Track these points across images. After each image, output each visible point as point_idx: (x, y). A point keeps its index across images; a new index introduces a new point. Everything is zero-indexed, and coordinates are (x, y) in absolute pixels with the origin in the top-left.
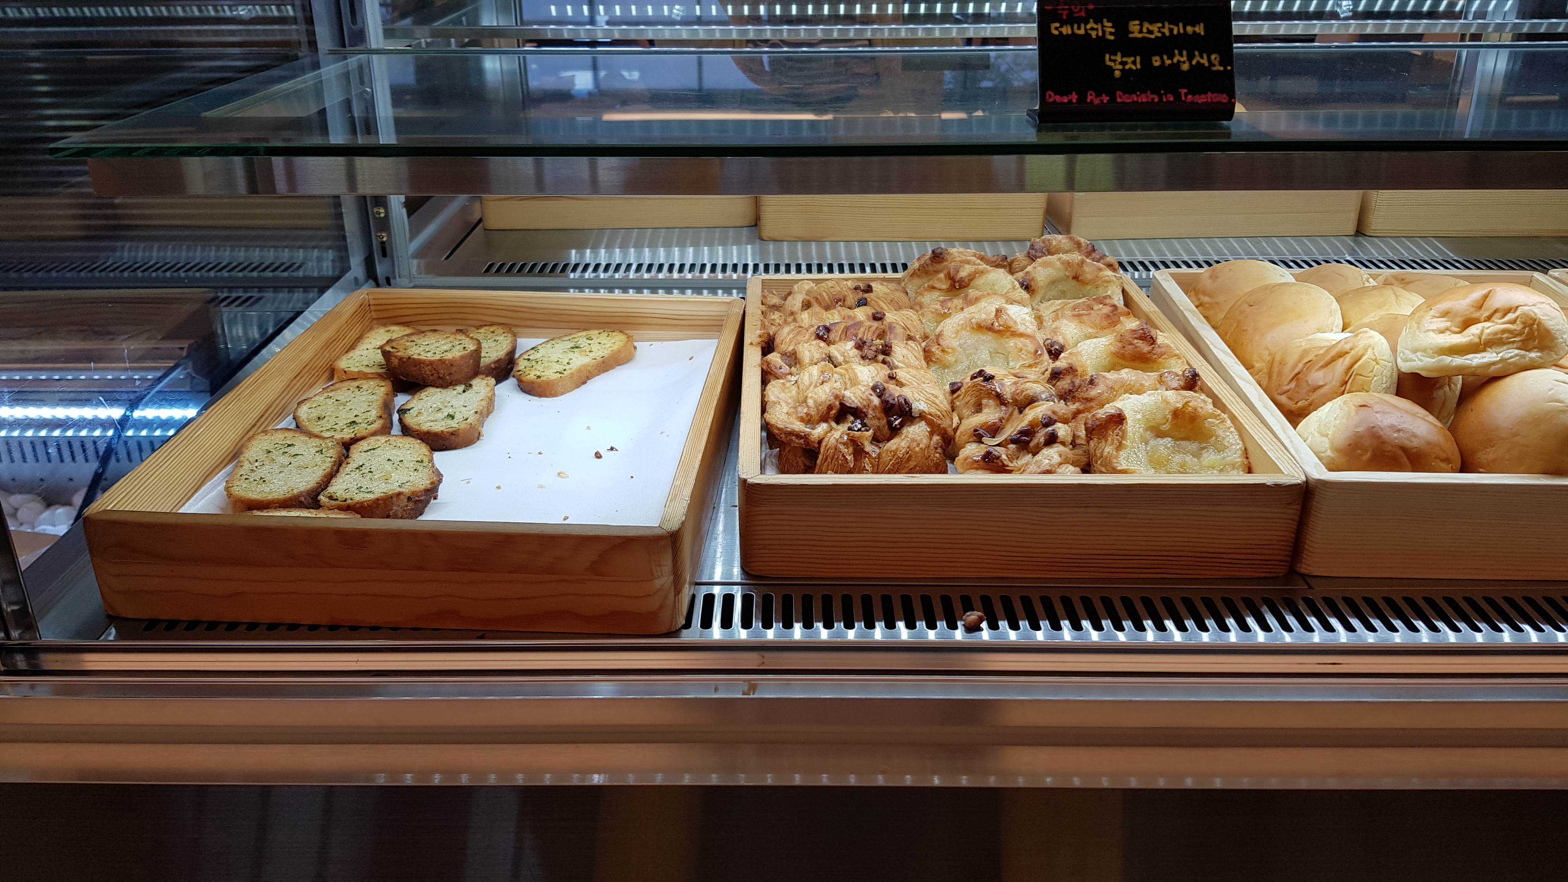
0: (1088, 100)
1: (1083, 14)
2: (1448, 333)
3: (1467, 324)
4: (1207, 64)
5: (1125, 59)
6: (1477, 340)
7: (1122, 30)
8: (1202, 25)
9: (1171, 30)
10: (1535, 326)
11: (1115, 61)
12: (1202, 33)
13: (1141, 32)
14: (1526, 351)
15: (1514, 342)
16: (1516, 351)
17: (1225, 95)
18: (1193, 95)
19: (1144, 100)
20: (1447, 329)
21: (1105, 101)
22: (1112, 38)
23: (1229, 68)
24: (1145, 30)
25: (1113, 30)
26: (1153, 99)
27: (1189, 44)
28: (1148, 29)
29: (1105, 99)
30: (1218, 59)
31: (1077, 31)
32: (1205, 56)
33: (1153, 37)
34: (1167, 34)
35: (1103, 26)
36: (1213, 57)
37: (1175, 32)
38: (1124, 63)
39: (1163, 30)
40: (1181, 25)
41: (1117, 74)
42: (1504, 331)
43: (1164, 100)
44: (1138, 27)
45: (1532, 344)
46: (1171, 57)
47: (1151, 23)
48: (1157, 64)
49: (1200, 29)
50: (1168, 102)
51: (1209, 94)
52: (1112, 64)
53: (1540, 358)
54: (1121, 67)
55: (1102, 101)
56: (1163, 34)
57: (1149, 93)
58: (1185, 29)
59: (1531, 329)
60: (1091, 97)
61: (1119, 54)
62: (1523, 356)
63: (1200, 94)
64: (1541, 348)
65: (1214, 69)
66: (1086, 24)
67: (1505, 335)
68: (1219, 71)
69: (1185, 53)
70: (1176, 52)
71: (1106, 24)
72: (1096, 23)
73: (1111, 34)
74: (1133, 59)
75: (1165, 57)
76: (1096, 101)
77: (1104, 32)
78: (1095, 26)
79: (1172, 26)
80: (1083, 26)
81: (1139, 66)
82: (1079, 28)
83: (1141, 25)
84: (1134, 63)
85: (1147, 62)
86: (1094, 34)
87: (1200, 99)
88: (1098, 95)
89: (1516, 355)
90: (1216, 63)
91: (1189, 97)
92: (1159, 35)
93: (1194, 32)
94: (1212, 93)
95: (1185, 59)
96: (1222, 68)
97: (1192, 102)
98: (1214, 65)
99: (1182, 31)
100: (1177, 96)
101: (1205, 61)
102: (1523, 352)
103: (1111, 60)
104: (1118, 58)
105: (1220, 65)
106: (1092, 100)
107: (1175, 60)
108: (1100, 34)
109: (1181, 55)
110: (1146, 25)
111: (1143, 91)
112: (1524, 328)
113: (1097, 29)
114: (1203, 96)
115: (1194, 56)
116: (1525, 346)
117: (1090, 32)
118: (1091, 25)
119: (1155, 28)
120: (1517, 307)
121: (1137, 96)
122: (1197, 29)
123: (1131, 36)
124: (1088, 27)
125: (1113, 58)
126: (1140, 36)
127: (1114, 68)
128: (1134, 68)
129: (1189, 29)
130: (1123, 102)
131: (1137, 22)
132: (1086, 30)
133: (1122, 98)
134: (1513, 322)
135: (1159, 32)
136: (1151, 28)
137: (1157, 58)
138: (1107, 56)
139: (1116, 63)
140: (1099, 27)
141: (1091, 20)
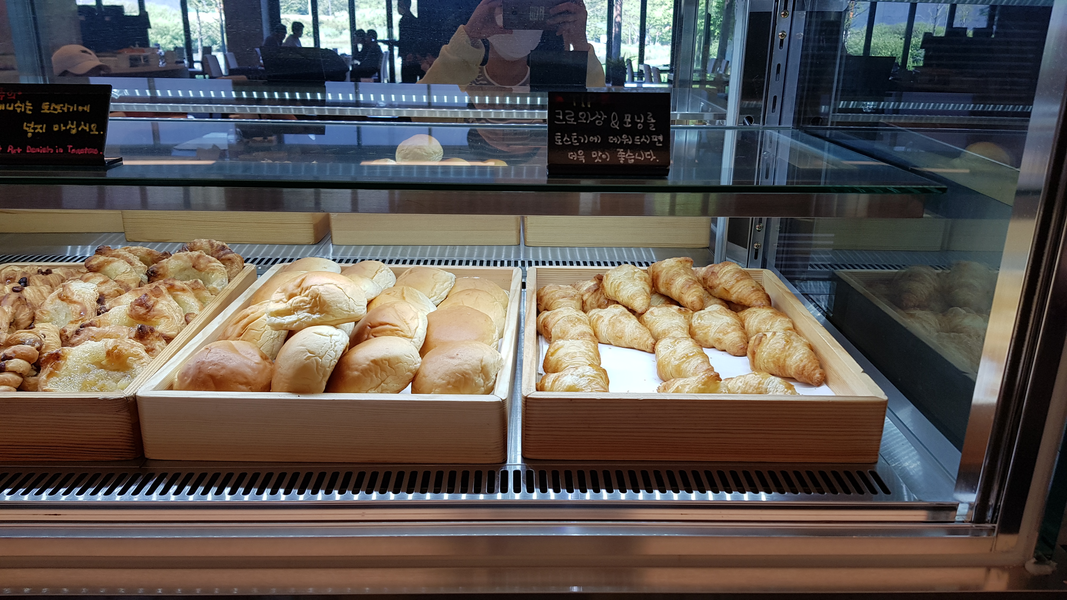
0: (8, 151)
1: (14, 98)
2: (281, 302)
3: (291, 296)
4: (88, 130)
5: (36, 126)
6: (290, 307)
7: (37, 108)
8: (89, 106)
9: (68, 109)
10: (318, 298)
11: (29, 127)
12: (88, 111)
13: (49, 109)
14: (312, 314)
15: (306, 308)
16: (306, 314)
17: (96, 150)
18: (76, 149)
19: (44, 152)
20: (281, 300)
21: (19, 152)
22: (30, 113)
23: (102, 133)
24: (52, 108)
25: (31, 108)
26: (50, 151)
27: (78, 117)
28: (54, 107)
29: (19, 150)
30: (95, 127)
31: (8, 108)
32: (88, 125)
33: (56, 112)
34: (66, 111)
35: (25, 105)
36: (93, 126)
37: (71, 110)
38: (35, 129)
39: (63, 108)
40: (75, 105)
41: (30, 135)
42: (301, 301)
43: (57, 152)
44: (48, 106)
45: (316, 309)
46: (65, 125)
47: (56, 104)
48: (55, 129)
49: (87, 109)
50: (59, 153)
51: (86, 149)
52: (27, 129)
53: (320, 318)
54: (33, 131)
55: (17, 152)
56: (63, 111)
57: (48, 147)
58: (77, 108)
59: (315, 300)
60: (10, 149)
61: (33, 123)
62: (309, 317)
63: (80, 148)
64: (321, 312)
65: (92, 133)
66: (15, 104)
67: (301, 304)
68: (95, 134)
69: (75, 123)
70: (70, 122)
71: (28, 104)
72: (21, 103)
73: (30, 110)
74: (41, 126)
75: (62, 125)
76: (13, 152)
77: (25, 109)
78: (20, 105)
79: (69, 106)
80: (12, 105)
81: (44, 131)
82: (10, 106)
83: (50, 105)
84: (41, 128)
85: (49, 128)
86: (19, 110)
87: (80, 152)
88: (15, 148)
89: (306, 317)
90: (94, 130)
91: (73, 150)
92: (61, 111)
93: (83, 110)
94: (88, 148)
95: (74, 126)
96: (97, 133)
97: (75, 154)
98: (93, 131)
99: (75, 109)
100: (66, 149)
101: (87, 129)
102: (310, 315)
103: (27, 126)
104: (32, 125)
105: (96, 131)
106: (10, 151)
107: (68, 127)
108: (23, 110)
109: (72, 124)
110: (53, 105)
111: (44, 146)
112: (311, 299)
113: (21, 107)
114: (82, 150)
115: (81, 125)
116: (312, 311)
117: (16, 108)
118: (18, 104)
119: (58, 107)
120: (311, 286)
121: (40, 149)
122: (85, 109)
123: (42, 111)
124: (16, 105)
125: (28, 125)
126: (48, 112)
127: (29, 131)
128: (41, 131)
129: (80, 108)
130: (30, 153)
131: (48, 103)
132: (14, 107)
133: (30, 150)
134: (307, 296)
135: (61, 109)
136: (56, 107)
137: (57, 126)
138: (25, 124)
139: (30, 129)
140: (23, 106)
141: (19, 102)
